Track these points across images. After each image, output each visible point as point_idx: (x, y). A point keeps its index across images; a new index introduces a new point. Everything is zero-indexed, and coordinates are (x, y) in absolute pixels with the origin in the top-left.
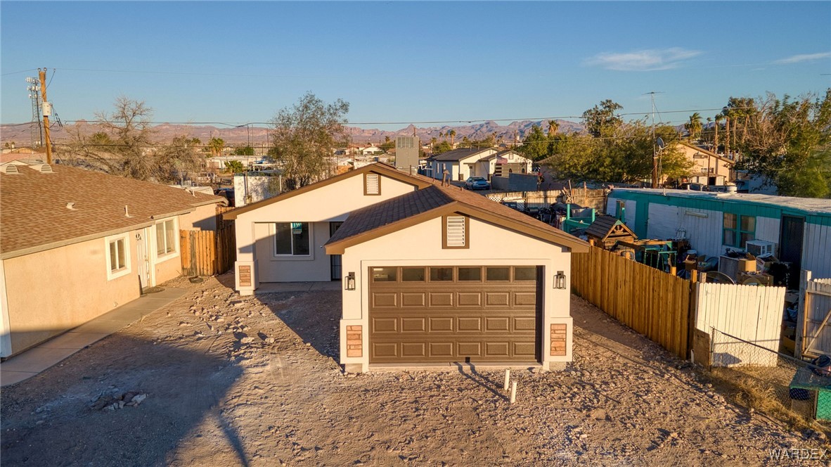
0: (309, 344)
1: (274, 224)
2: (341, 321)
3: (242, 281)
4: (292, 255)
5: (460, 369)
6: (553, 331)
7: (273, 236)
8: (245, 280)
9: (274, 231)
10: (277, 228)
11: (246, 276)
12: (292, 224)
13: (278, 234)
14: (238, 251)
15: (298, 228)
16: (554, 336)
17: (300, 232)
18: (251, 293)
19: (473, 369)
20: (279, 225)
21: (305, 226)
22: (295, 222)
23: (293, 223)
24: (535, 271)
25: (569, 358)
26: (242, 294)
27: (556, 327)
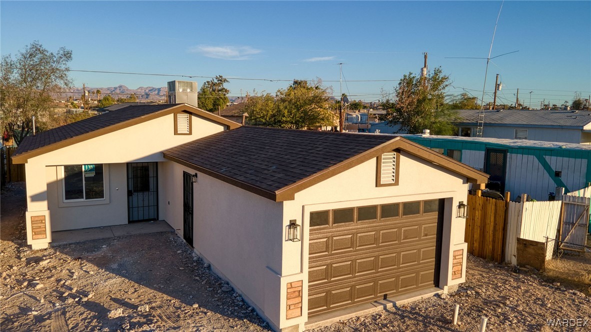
0: (196, 306)
1: (63, 167)
2: (282, 279)
3: (36, 233)
4: (84, 200)
5: (385, 308)
6: (455, 257)
7: (62, 180)
8: (38, 233)
9: (62, 175)
10: (65, 172)
11: (40, 227)
12: (83, 166)
13: (67, 178)
14: (28, 200)
15: (91, 170)
16: (455, 261)
17: (92, 174)
18: (46, 246)
19: (395, 306)
20: (67, 168)
21: (99, 168)
22: (88, 165)
23: (85, 165)
24: (437, 203)
25: (463, 280)
26: (35, 247)
27: (457, 253)
